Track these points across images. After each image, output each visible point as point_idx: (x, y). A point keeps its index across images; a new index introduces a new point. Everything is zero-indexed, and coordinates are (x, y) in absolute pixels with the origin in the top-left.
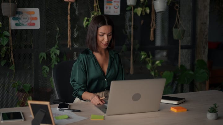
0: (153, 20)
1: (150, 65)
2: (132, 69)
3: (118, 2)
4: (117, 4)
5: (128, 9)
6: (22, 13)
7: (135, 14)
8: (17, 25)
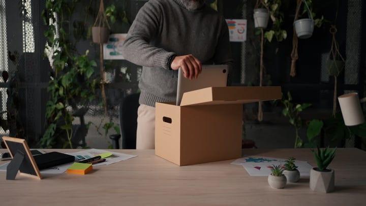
0: (295, 47)
1: (287, 109)
2: (261, 113)
3: (244, 24)
4: (242, 28)
5: (258, 33)
6: (118, 40)
7: (266, 40)
8: (111, 54)
